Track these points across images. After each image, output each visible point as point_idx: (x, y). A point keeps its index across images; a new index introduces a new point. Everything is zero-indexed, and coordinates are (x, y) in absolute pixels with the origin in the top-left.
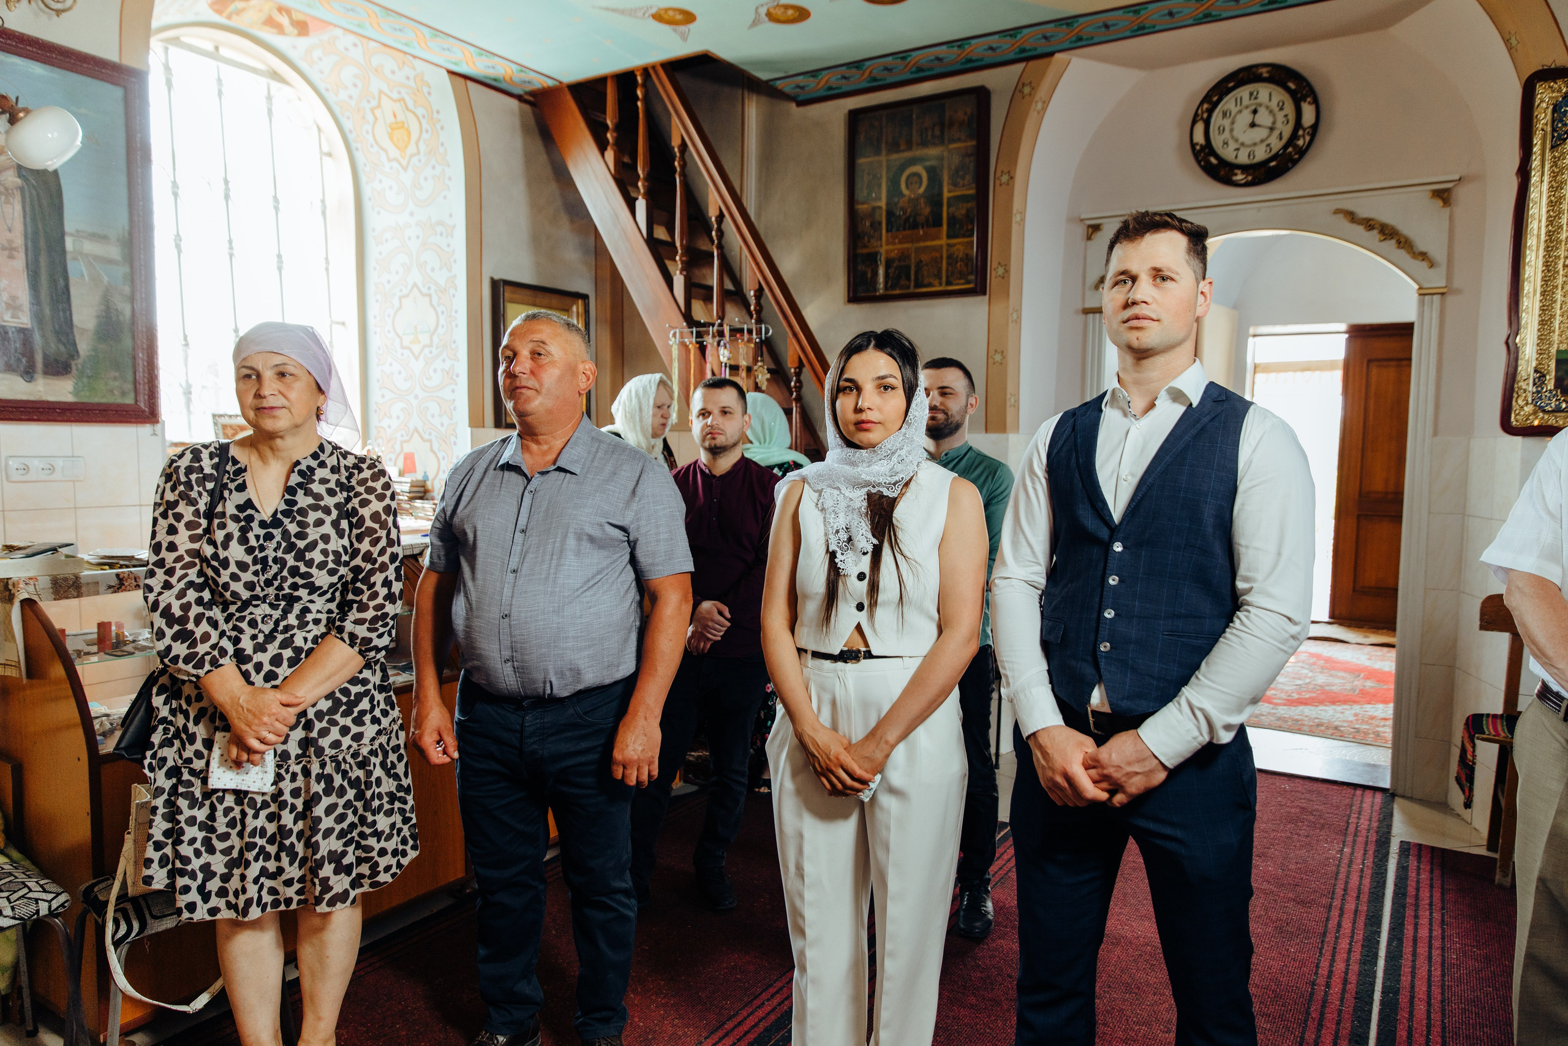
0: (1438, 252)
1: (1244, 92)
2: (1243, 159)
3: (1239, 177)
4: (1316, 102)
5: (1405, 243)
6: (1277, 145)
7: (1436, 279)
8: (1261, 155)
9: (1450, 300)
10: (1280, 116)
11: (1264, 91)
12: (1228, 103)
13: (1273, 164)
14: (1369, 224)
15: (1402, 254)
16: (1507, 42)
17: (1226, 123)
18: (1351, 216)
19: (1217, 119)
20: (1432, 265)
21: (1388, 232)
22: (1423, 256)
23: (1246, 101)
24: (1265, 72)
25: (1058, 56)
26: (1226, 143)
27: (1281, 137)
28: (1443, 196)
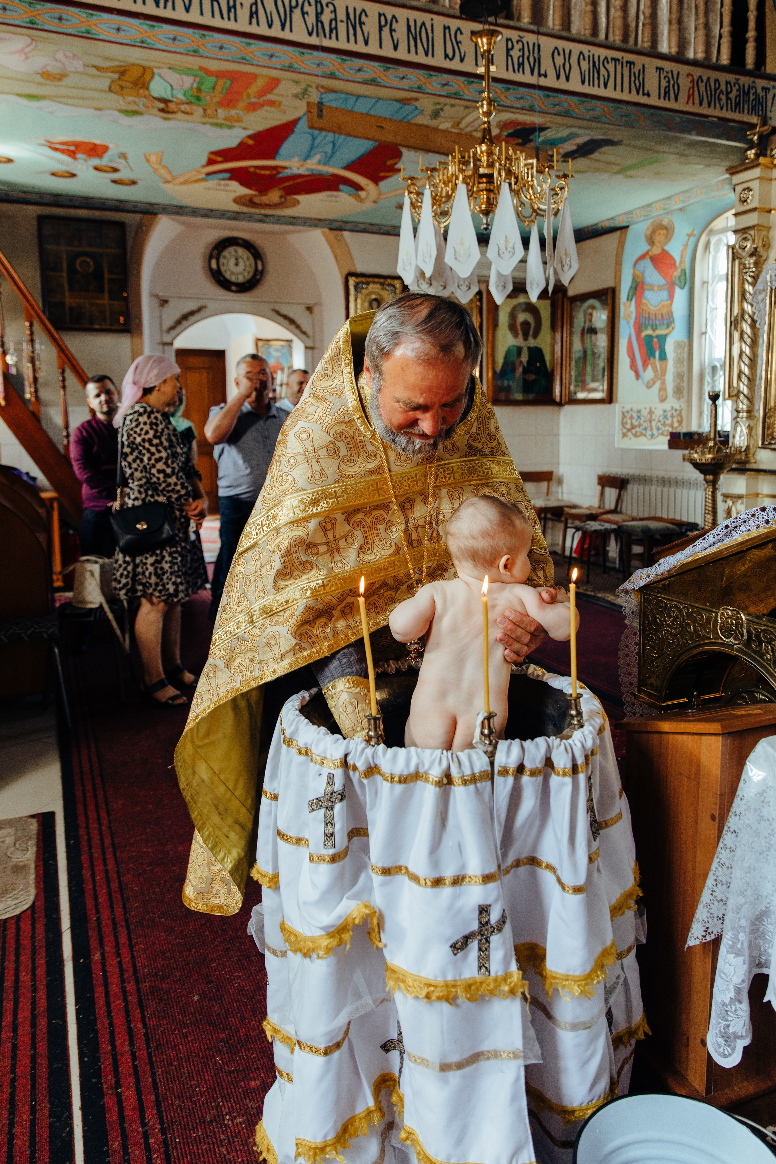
0: (309, 332)
1: (232, 249)
2: (233, 279)
3: (234, 288)
4: (262, 260)
5: (298, 327)
6: (248, 277)
7: (310, 344)
8: (241, 279)
9: (315, 351)
10: (248, 263)
11: (241, 252)
12: (226, 253)
13: (247, 285)
14: (286, 317)
15: (297, 331)
16: (336, 257)
17: (225, 261)
18: (278, 313)
19: (222, 260)
20: (308, 336)
21: (292, 322)
22: (304, 333)
23: (233, 253)
24: (240, 242)
25: (160, 216)
26: (226, 271)
27: (249, 273)
28: (309, 309)
